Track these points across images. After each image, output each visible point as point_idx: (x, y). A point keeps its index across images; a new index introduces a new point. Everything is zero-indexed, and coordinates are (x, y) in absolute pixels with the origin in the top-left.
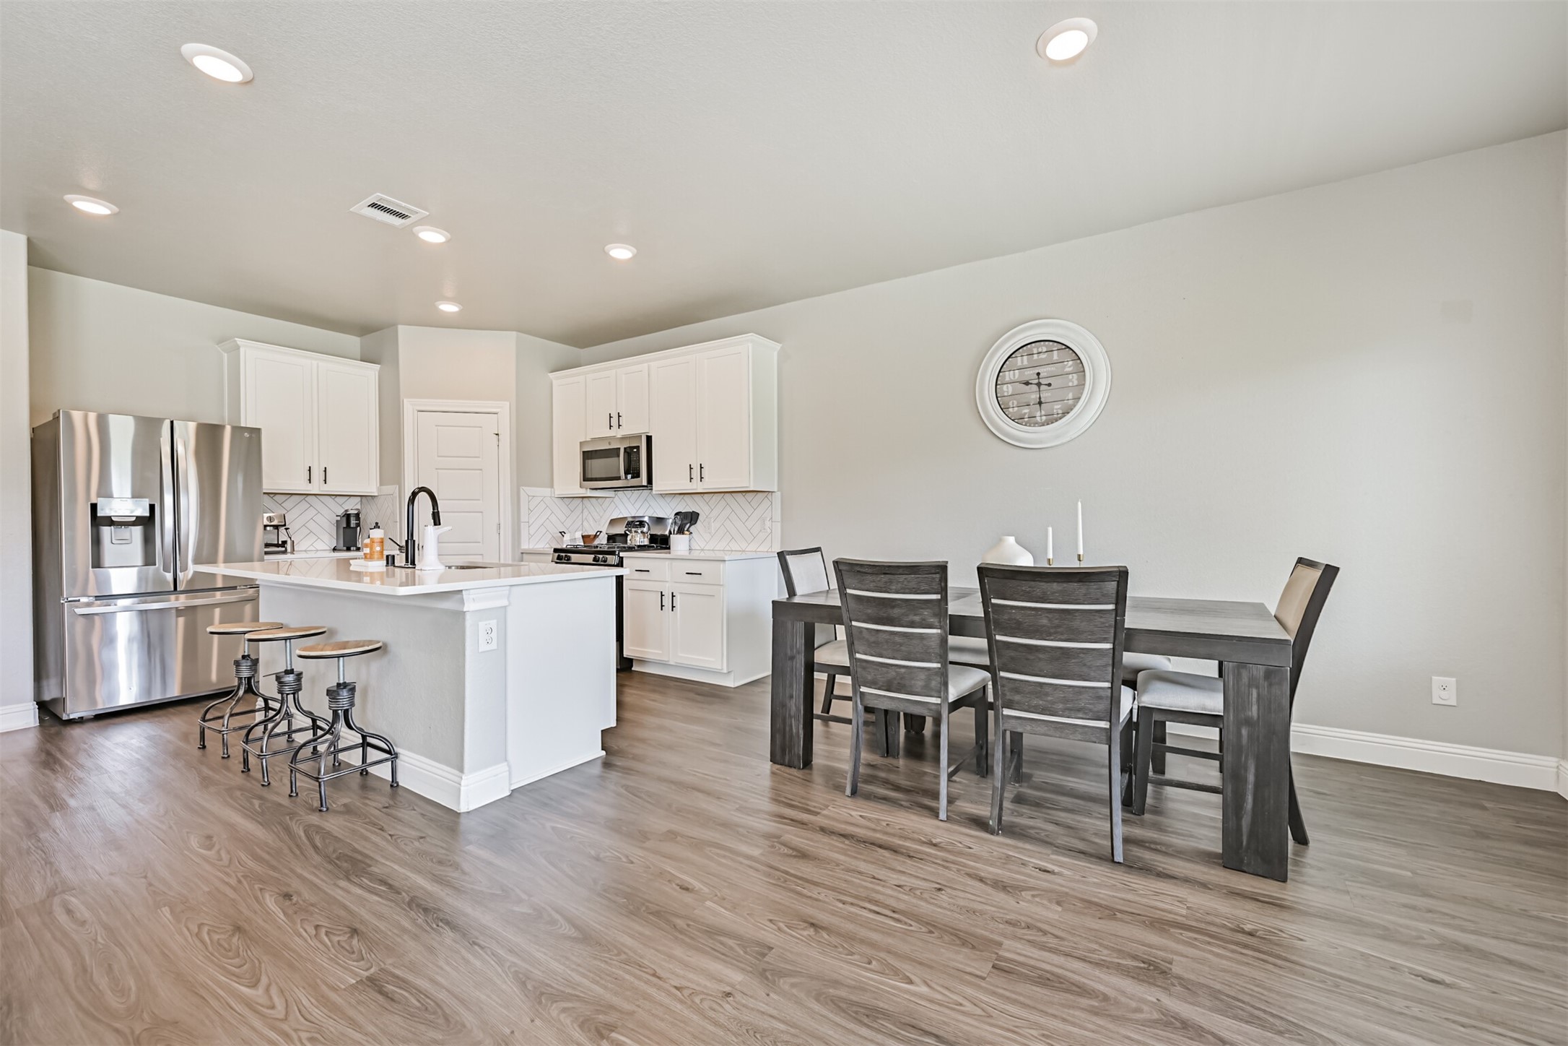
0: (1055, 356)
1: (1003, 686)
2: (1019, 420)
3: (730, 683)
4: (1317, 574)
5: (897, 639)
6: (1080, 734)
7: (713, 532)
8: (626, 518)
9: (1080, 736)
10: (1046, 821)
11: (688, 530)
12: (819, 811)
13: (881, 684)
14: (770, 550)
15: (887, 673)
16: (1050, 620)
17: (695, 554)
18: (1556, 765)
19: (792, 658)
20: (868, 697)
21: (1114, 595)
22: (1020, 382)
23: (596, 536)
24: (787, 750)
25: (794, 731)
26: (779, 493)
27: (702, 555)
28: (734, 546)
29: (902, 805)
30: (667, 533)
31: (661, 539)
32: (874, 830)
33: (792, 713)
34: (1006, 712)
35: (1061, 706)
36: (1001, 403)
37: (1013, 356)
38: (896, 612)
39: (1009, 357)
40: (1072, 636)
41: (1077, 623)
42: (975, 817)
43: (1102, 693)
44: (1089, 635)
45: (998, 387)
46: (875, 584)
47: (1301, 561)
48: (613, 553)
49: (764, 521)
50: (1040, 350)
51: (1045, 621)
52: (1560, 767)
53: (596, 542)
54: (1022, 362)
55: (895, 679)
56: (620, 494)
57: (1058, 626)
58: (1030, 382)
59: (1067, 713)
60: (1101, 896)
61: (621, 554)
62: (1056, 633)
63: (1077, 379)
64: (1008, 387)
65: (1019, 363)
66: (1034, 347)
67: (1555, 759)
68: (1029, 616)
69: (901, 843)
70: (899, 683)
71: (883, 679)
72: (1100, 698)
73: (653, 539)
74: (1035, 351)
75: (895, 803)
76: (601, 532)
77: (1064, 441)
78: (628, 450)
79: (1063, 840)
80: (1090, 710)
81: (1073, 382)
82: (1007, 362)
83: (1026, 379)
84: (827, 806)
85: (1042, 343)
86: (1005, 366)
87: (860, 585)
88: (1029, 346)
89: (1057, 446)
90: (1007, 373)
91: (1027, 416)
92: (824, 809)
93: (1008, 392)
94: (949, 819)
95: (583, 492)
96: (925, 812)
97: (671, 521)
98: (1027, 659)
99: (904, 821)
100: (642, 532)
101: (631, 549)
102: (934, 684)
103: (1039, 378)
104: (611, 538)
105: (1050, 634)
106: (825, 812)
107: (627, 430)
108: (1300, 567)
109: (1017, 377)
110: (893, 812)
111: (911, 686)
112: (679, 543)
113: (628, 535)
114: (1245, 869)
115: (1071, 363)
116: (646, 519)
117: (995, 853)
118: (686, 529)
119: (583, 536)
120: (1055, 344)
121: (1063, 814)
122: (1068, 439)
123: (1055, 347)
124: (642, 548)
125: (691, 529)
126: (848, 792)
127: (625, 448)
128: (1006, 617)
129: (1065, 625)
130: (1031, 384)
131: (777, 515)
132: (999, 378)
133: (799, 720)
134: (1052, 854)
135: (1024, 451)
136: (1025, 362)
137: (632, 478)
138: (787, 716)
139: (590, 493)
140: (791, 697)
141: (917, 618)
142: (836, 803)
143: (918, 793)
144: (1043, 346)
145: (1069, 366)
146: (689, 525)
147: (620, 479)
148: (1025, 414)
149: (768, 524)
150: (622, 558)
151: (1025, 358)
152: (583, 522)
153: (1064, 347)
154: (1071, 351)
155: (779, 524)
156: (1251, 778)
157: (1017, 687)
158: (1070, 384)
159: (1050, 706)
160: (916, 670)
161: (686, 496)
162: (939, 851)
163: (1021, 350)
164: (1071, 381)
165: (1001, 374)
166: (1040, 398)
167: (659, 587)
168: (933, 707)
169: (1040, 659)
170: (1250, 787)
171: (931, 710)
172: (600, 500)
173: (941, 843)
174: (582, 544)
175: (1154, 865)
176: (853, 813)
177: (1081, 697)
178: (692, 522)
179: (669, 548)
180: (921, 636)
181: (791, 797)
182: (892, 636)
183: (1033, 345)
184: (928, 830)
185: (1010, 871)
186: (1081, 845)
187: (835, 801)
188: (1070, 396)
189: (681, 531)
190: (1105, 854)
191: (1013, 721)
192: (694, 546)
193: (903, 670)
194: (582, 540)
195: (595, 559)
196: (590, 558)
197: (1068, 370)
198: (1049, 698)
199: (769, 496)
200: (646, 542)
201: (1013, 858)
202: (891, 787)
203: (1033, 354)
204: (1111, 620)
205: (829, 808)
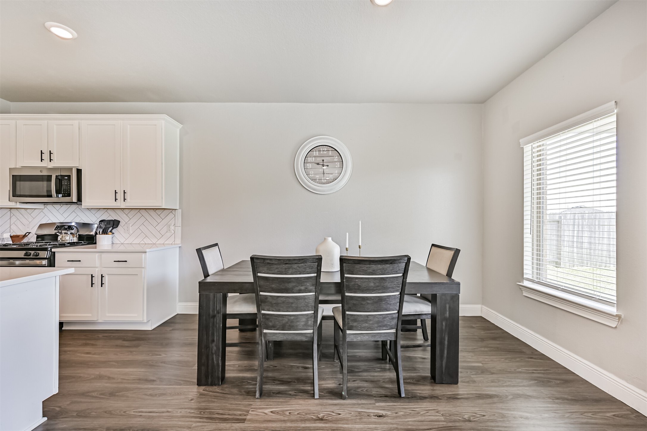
0: (330, 153)
1: (348, 319)
2: (314, 180)
3: (149, 327)
4: (452, 253)
5: (291, 301)
6: (383, 337)
7: (131, 232)
8: (55, 223)
9: (383, 338)
10: (361, 381)
11: (111, 231)
12: (244, 417)
13: (278, 327)
14: (174, 243)
15: (283, 320)
16: (375, 283)
17: (116, 248)
18: (481, 307)
19: (214, 316)
20: (269, 335)
21: (403, 269)
22: (315, 163)
23: (25, 236)
24: (210, 375)
25: (215, 362)
26: (180, 210)
27: (122, 248)
28: (147, 241)
29: (290, 395)
30: (93, 233)
31: (87, 237)
32: (284, 421)
33: (214, 351)
34: (348, 332)
35: (376, 325)
36: (306, 172)
37: (312, 150)
38: (290, 285)
39: (310, 151)
40: (383, 291)
41: (388, 284)
42: (330, 390)
43: (394, 316)
44: (391, 289)
45: (305, 164)
46: (278, 270)
47: (433, 245)
48: (45, 249)
49: (169, 226)
50: (324, 150)
51: (372, 284)
52: (482, 308)
53: (25, 241)
54: (316, 154)
55: (287, 323)
56: (50, 207)
57: (378, 286)
58: (319, 163)
59: (379, 328)
60: (410, 423)
61: (53, 250)
62: (377, 289)
63: (339, 165)
64: (309, 165)
65: (315, 154)
66: (321, 148)
67: (480, 305)
68: (365, 282)
69: (303, 425)
70: (289, 325)
71: (280, 324)
72: (393, 318)
73: (81, 237)
74: (322, 150)
75: (286, 394)
76: (29, 233)
77: (334, 191)
78: (60, 178)
79: (374, 391)
80: (389, 325)
81: (338, 166)
82: (309, 153)
83: (317, 162)
84: (248, 411)
85: (325, 146)
86: (308, 155)
87: (268, 271)
88: (319, 147)
89: (331, 193)
90: (309, 158)
91: (318, 179)
92: (247, 415)
93: (309, 167)
94: (321, 397)
95: (12, 205)
96: (305, 395)
97: (96, 226)
98: (362, 304)
99: (297, 407)
100: (71, 234)
101: (63, 245)
102: (310, 323)
103: (323, 162)
104: (40, 237)
105: (374, 290)
106: (248, 417)
107: (57, 163)
108: (433, 247)
109: (313, 160)
110: (288, 402)
111: (297, 326)
112: (104, 241)
113: (58, 235)
114: (444, 382)
115: (337, 157)
116: (73, 224)
117: (353, 413)
118: (109, 231)
119: (11, 237)
120: (330, 148)
121: (365, 374)
122: (336, 191)
123: (331, 149)
124: (72, 244)
125: (113, 231)
126: (258, 395)
127: (56, 176)
128: (353, 283)
129: (381, 285)
130: (320, 164)
131: (179, 222)
132: (305, 160)
133: (218, 355)
134: (376, 402)
135: (316, 195)
136: (317, 154)
137: (62, 197)
138: (210, 353)
139: (19, 205)
140: (213, 341)
141: (303, 288)
142: (252, 407)
143: (295, 382)
144: (326, 148)
145: (336, 158)
146: (112, 228)
147: (52, 197)
148: (317, 178)
149: (172, 228)
150: (54, 252)
151: (317, 152)
152: (10, 226)
153: (334, 150)
154: (337, 152)
155: (180, 228)
156: (446, 343)
157: (355, 319)
158: (337, 167)
159: (371, 326)
160: (300, 317)
161: (109, 210)
162: (326, 423)
163: (315, 148)
164: (337, 165)
165: (306, 158)
166: (324, 171)
167: (90, 271)
168: (309, 335)
169: (368, 303)
170: (446, 346)
171: (307, 337)
172: (28, 210)
173: (324, 416)
174: (11, 242)
175: (414, 393)
176: (266, 411)
177: (385, 319)
178: (114, 226)
179: (95, 243)
180: (304, 298)
181: (221, 412)
182: (287, 299)
183: (321, 147)
184: (313, 409)
185: (366, 423)
186: (383, 392)
187: (251, 405)
188: (336, 172)
189: (105, 232)
190: (395, 393)
191: (352, 336)
192: (116, 241)
193: (292, 318)
194: (10, 239)
195: (26, 254)
196: (21, 254)
197: (336, 160)
198: (371, 322)
199: (173, 212)
200: (75, 240)
201: (362, 413)
202: (279, 382)
203: (321, 151)
204: (401, 280)
205: (250, 412)
